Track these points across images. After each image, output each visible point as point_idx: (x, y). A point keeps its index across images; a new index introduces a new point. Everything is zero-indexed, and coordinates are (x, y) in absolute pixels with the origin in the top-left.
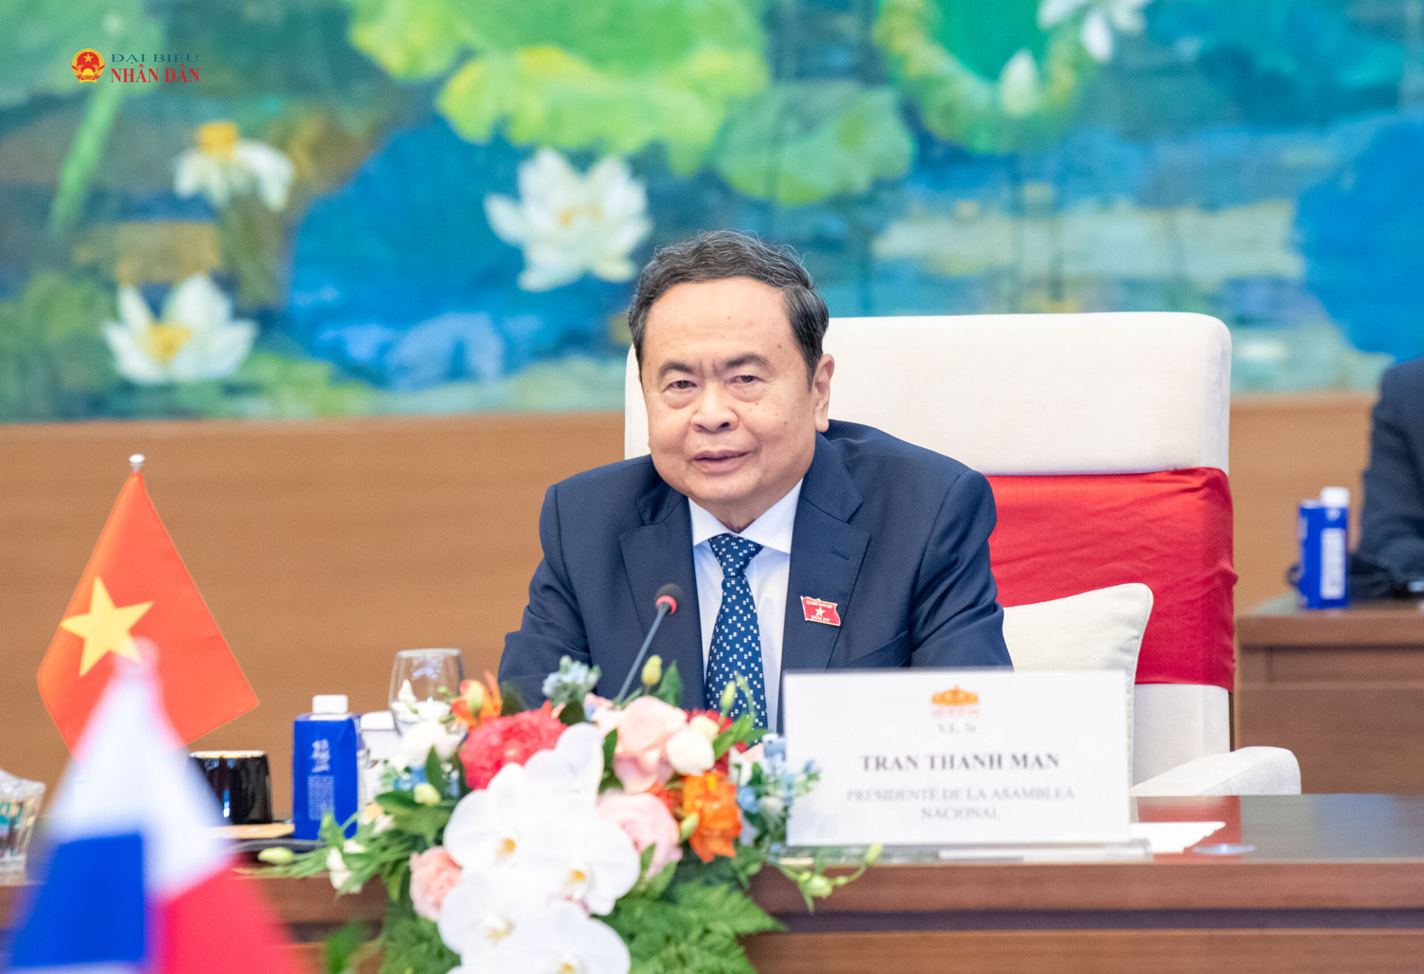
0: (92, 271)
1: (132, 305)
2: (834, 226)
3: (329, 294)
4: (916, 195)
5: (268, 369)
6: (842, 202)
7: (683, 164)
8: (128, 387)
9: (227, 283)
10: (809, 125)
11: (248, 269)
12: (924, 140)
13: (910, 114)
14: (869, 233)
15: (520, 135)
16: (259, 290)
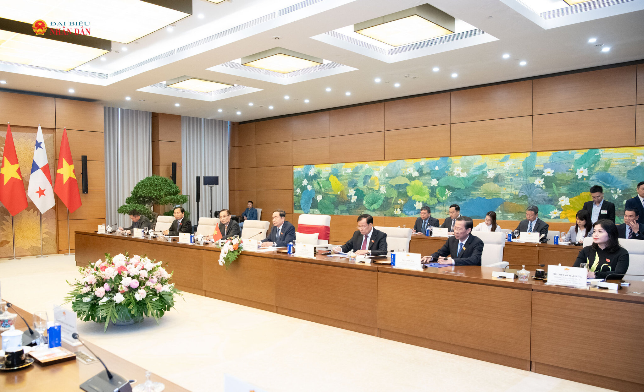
0: (393, 207)
1: (395, 210)
2: (433, 207)
3: (405, 210)
4: (438, 205)
5: (402, 214)
6: (433, 205)
7: (425, 202)
8: (395, 215)
9: (400, 209)
10: (432, 200)
11: (401, 208)
12: (438, 201)
13: (438, 200)
14: (435, 207)
15: (416, 200)
16: (402, 209)
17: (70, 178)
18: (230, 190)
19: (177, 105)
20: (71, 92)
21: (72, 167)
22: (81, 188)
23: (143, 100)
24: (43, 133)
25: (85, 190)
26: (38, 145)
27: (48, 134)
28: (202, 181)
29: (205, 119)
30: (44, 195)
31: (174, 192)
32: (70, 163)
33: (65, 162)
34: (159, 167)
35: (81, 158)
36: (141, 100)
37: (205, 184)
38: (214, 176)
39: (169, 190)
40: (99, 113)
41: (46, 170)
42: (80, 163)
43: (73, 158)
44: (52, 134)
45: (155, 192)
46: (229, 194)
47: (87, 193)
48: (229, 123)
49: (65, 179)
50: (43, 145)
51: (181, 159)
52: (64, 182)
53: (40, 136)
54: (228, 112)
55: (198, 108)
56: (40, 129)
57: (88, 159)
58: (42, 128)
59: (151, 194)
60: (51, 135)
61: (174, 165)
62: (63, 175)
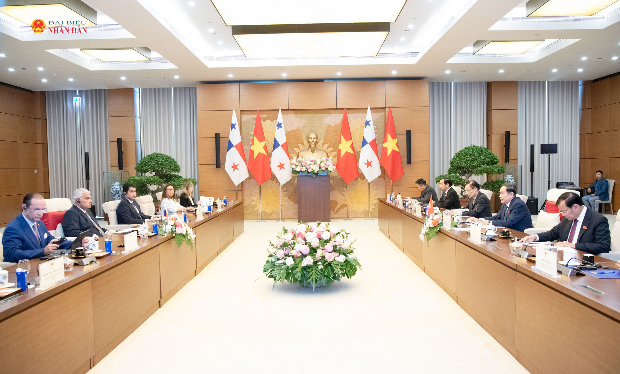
17: (393, 150)
18: (580, 159)
19: (501, 71)
20: (394, 73)
21: (396, 141)
22: (405, 159)
23: (463, 72)
24: (372, 112)
25: (409, 161)
26: (367, 123)
27: (379, 113)
28: (537, 150)
29: (549, 81)
30: (371, 166)
31: (489, 162)
32: (394, 137)
33: (389, 137)
34: (492, 137)
35: (406, 132)
36: (461, 72)
37: (542, 152)
38: (555, 143)
39: (483, 160)
40: (425, 89)
41: (374, 144)
42: (405, 137)
43: (397, 132)
44: (383, 113)
45: (468, 162)
46: (580, 163)
47: (410, 164)
48: (580, 83)
49: (389, 152)
50: (371, 123)
51: (516, 127)
52: (388, 155)
53: (369, 115)
54: (565, 71)
55: (526, 71)
56: (369, 110)
57: (412, 132)
58: (371, 108)
59: (464, 164)
60: (381, 114)
61: (508, 134)
62: (387, 148)
